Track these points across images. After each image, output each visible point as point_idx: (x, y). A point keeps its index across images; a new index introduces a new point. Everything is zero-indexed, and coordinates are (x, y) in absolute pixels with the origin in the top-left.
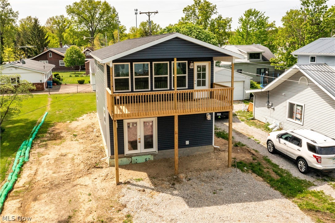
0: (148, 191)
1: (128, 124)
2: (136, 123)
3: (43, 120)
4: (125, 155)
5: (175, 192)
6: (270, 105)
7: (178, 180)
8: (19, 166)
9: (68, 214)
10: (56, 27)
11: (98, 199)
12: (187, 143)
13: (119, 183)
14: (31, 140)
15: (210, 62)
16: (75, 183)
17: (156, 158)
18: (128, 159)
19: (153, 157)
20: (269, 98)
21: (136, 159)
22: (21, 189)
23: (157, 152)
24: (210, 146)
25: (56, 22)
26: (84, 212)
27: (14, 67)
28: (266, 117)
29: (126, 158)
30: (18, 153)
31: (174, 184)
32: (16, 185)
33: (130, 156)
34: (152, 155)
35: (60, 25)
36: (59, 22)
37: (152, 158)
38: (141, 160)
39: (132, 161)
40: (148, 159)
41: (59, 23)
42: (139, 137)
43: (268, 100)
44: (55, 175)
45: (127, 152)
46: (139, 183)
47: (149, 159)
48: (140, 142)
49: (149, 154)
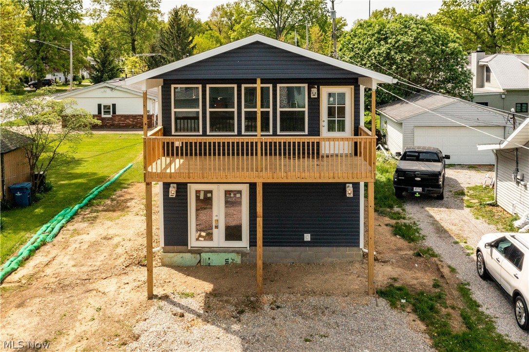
0: (189, 316)
1: (198, 192)
2: (211, 192)
3: (116, 176)
4: (189, 248)
5: (236, 327)
6: (519, 177)
7: (254, 306)
8: (32, 247)
9: (47, 337)
10: (227, 22)
11: (106, 318)
12: (307, 237)
13: (151, 297)
14: (76, 207)
15: (353, 87)
16: (91, 287)
17: (247, 260)
18: (193, 256)
19: (240, 257)
20: (517, 163)
21: (209, 258)
22: (13, 285)
23: (248, 248)
24: (355, 249)
25: (226, 13)
26: (71, 338)
27: (108, 87)
28: (514, 203)
29: (189, 254)
30: (44, 227)
31: (241, 312)
32: (9, 279)
33: (198, 251)
34: (238, 253)
35: (233, 18)
36: (231, 13)
37: (238, 259)
38: (218, 260)
39: (202, 260)
40: (230, 261)
41: (232, 15)
42: (216, 218)
43: (517, 166)
44: (74, 270)
45: (194, 241)
46: (184, 302)
47: (233, 260)
48: (217, 227)
49: (233, 252)
